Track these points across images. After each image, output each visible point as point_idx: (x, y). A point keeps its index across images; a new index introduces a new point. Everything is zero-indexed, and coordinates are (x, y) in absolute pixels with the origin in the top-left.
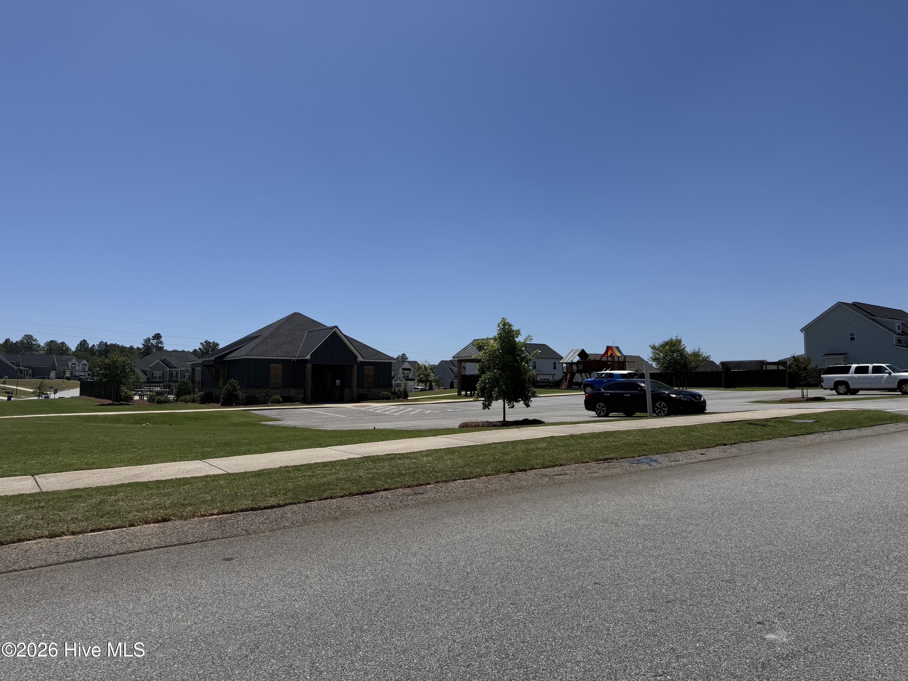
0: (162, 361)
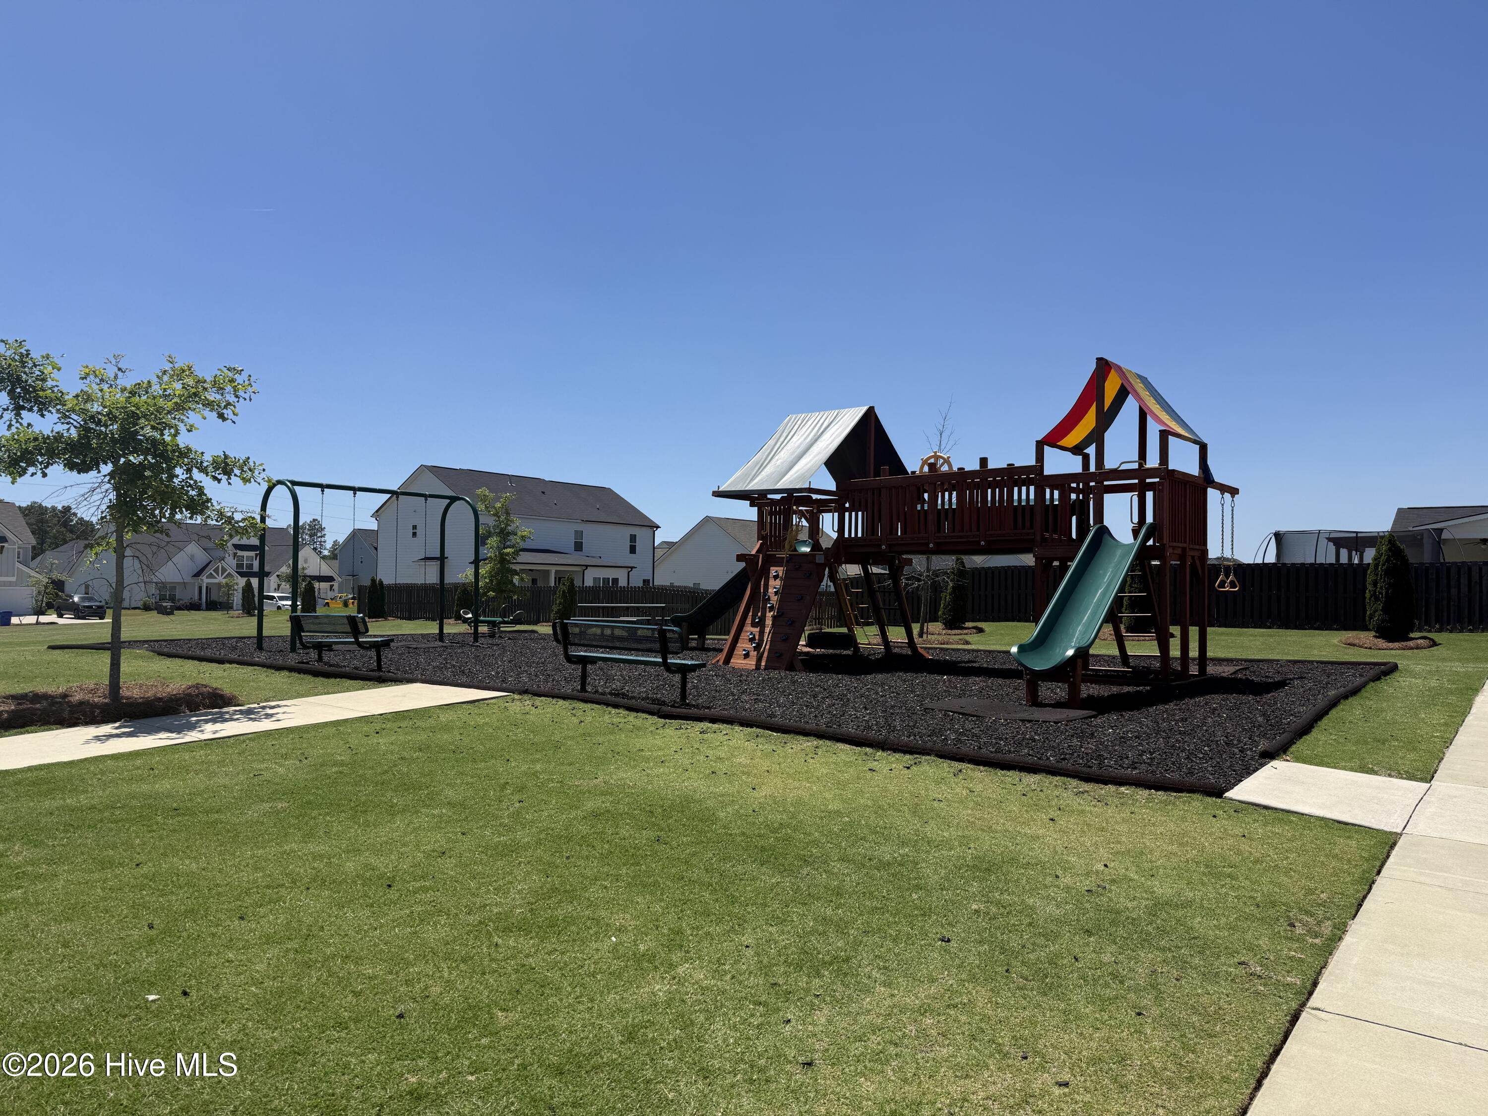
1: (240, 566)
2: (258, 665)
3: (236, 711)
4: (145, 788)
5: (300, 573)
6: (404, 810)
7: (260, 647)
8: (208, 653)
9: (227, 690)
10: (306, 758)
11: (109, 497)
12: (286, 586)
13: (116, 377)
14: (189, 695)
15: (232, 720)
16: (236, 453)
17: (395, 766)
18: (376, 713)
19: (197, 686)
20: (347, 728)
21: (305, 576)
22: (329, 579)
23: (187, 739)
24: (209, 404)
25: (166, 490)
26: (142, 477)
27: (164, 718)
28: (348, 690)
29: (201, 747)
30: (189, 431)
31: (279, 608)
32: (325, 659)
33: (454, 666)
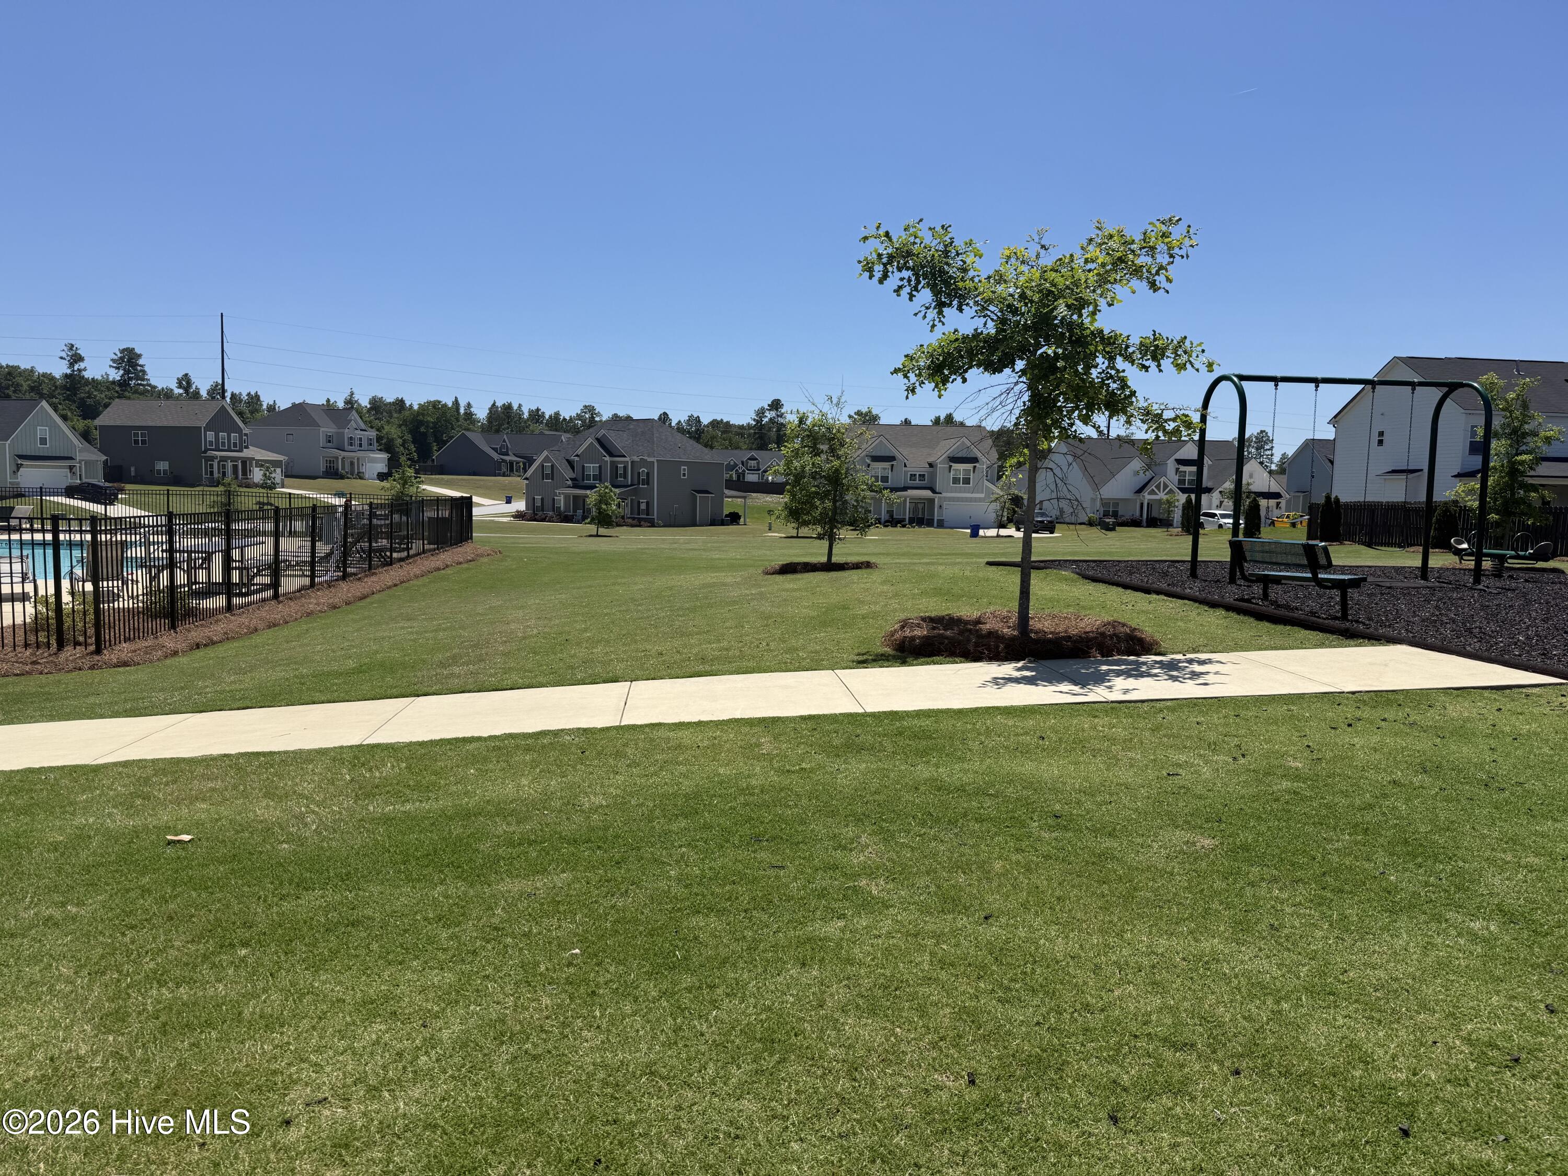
0: (598, 440)
1: (1181, 482)
2: (1189, 599)
3: (1156, 662)
4: (1028, 767)
5: (1244, 489)
6: (1412, 906)
7: (1194, 574)
8: (1135, 579)
9: (1148, 630)
10: (1243, 756)
11: (1023, 399)
12: (1229, 503)
13: (1038, 256)
14: (1103, 634)
15: (1150, 675)
16: (1171, 333)
17: (1385, 796)
18: (1346, 690)
19: (1114, 624)
20: (1303, 709)
21: (1250, 492)
22: (1277, 496)
23: (1091, 697)
24: (1137, 271)
25: (1081, 384)
26: (1055, 369)
27: (1071, 662)
28: (1301, 646)
29: (1106, 711)
30: (1110, 305)
31: (1220, 526)
32: (1272, 596)
33: (1454, 621)
